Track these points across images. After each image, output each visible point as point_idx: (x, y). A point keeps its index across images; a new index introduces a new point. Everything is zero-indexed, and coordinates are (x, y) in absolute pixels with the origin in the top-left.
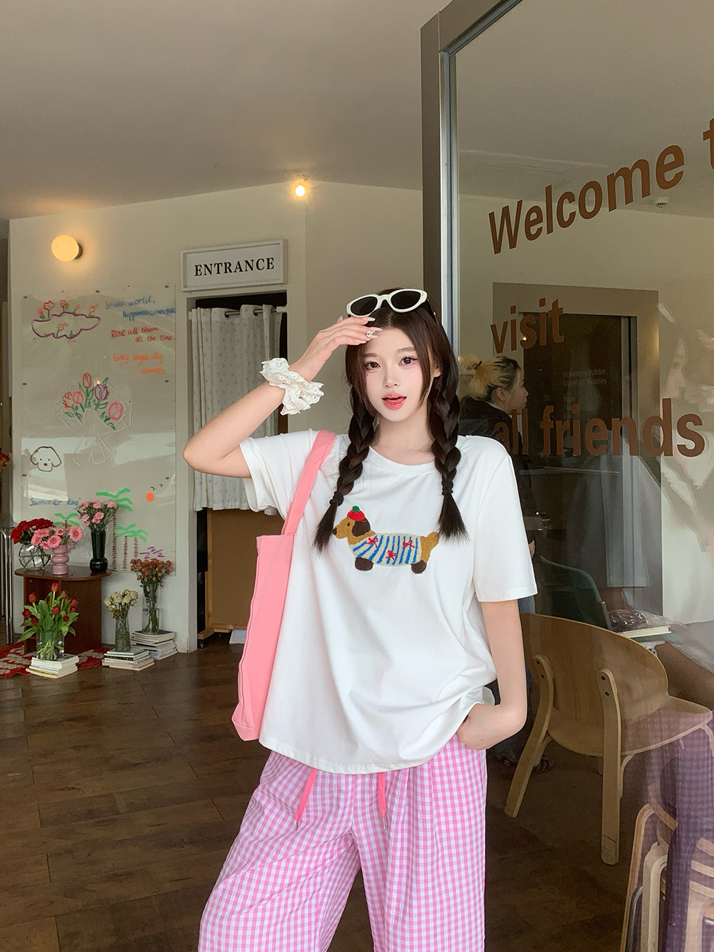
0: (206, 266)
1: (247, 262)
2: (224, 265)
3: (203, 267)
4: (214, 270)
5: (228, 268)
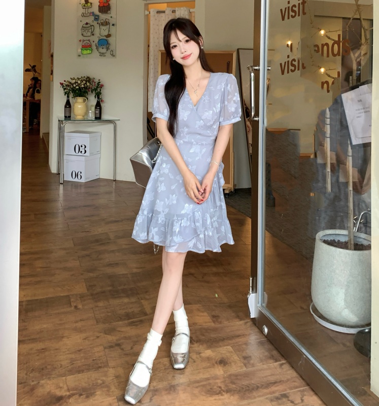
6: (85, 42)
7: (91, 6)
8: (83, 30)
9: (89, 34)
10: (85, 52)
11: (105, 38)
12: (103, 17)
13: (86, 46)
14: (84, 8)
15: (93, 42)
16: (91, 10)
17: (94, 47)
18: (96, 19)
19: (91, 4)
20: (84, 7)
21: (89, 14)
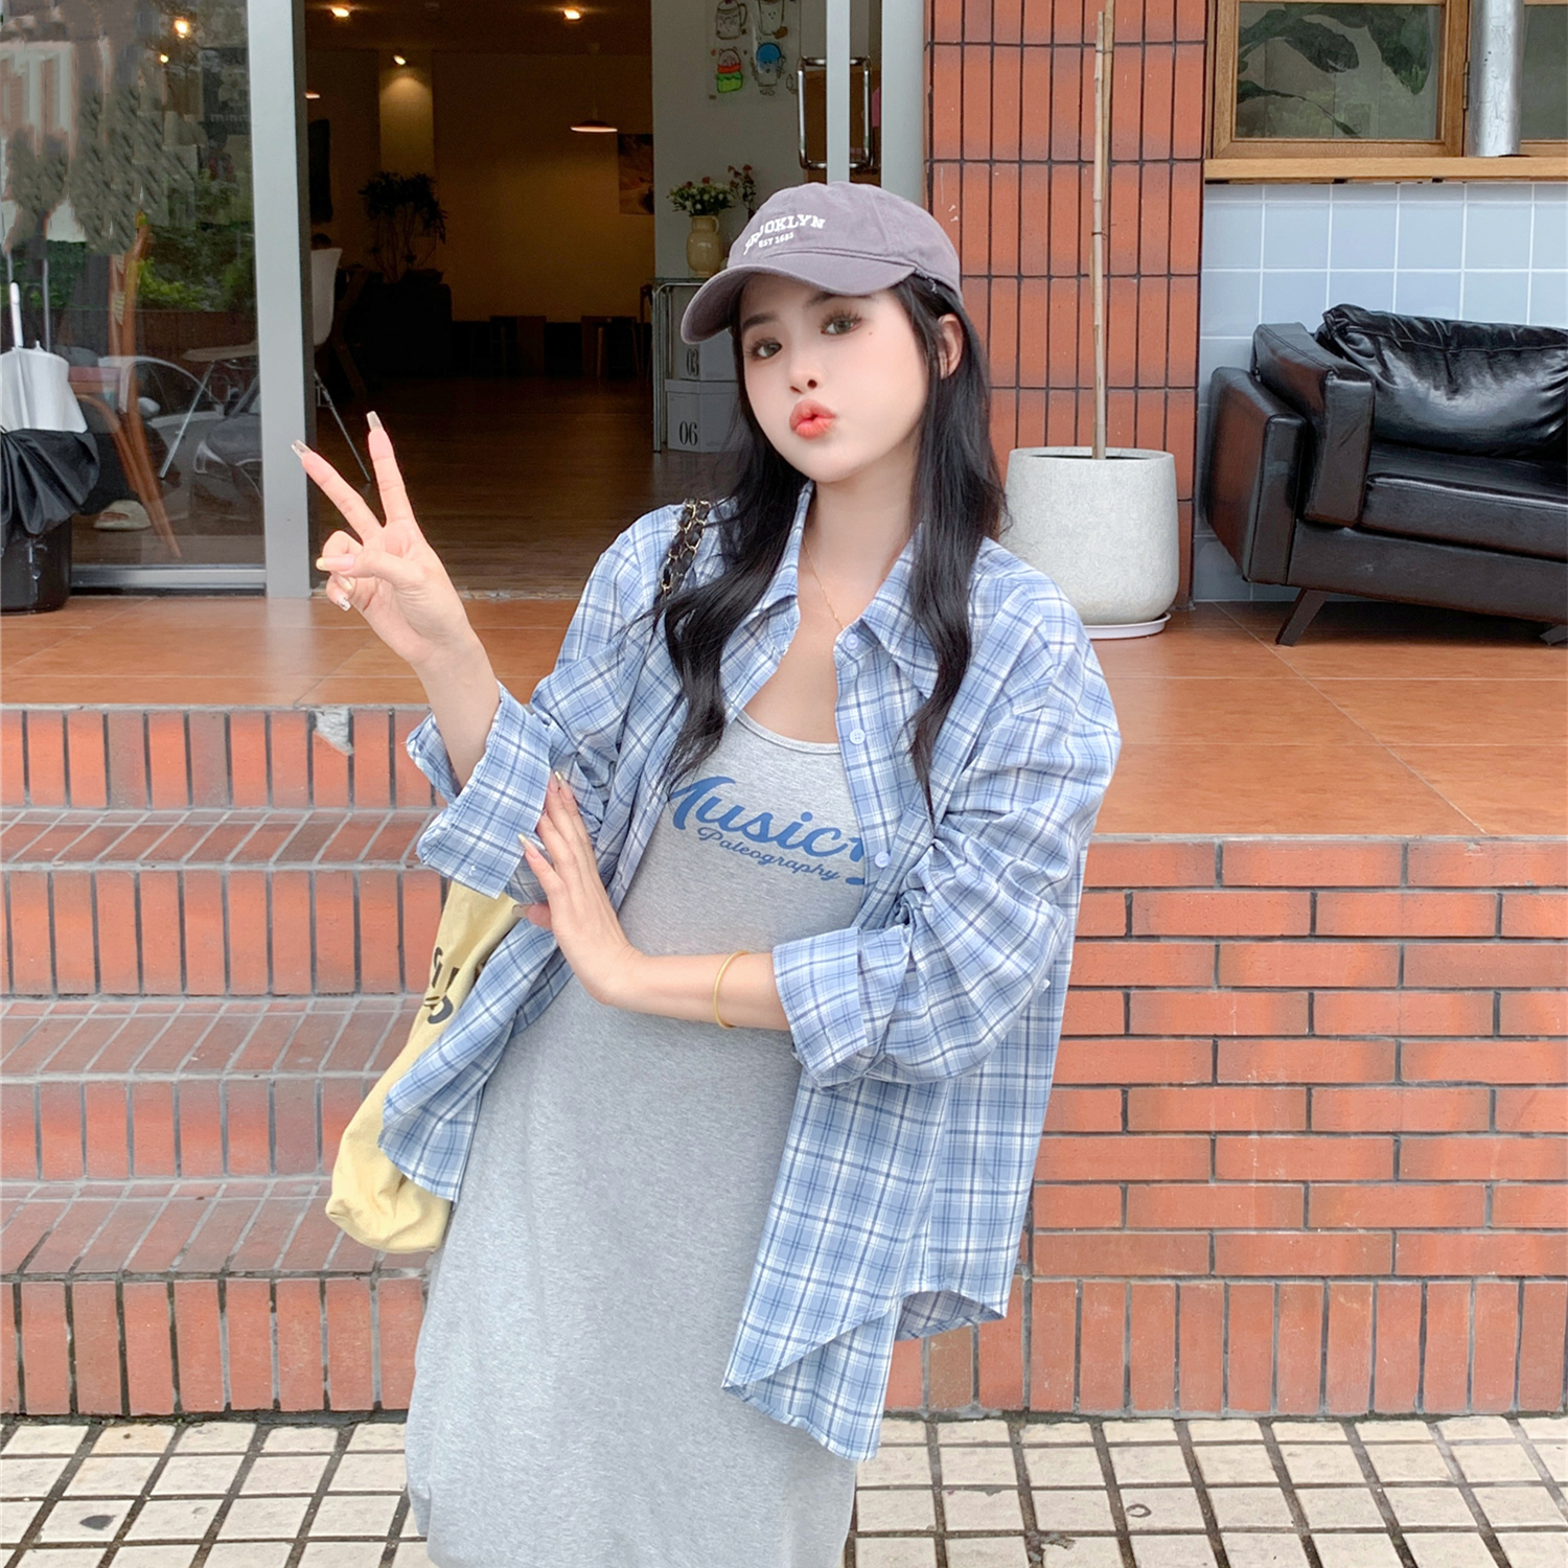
6: (724, 57)
8: (719, 21)
9: (734, 29)
10: (726, 85)
11: (773, 39)
13: (730, 69)
15: (745, 52)
17: (747, 70)
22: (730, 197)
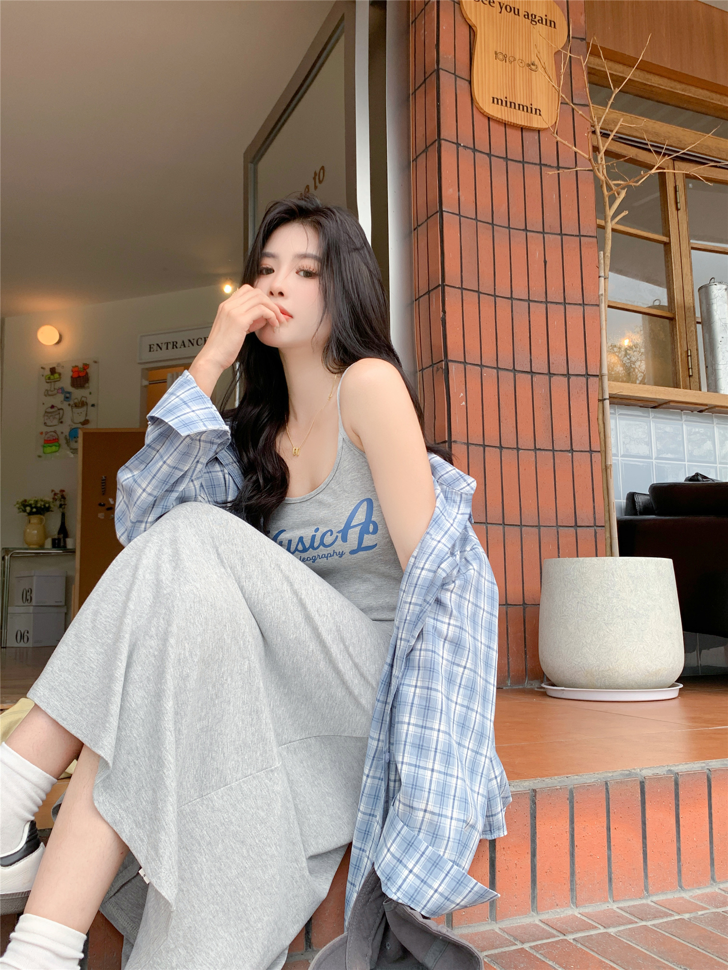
0: (158, 345)
1: (190, 341)
2: (172, 343)
3: (156, 345)
4: (164, 347)
5: (175, 345)
6: (48, 435)
7: (60, 378)
8: (46, 418)
9: (55, 422)
10: (48, 450)
11: (80, 426)
12: (78, 394)
13: (51, 441)
14: (47, 382)
15: (62, 433)
16: (58, 385)
17: (62, 441)
18: (67, 398)
19: (60, 374)
20: (49, 380)
21: (55, 392)
22: (52, 506)
